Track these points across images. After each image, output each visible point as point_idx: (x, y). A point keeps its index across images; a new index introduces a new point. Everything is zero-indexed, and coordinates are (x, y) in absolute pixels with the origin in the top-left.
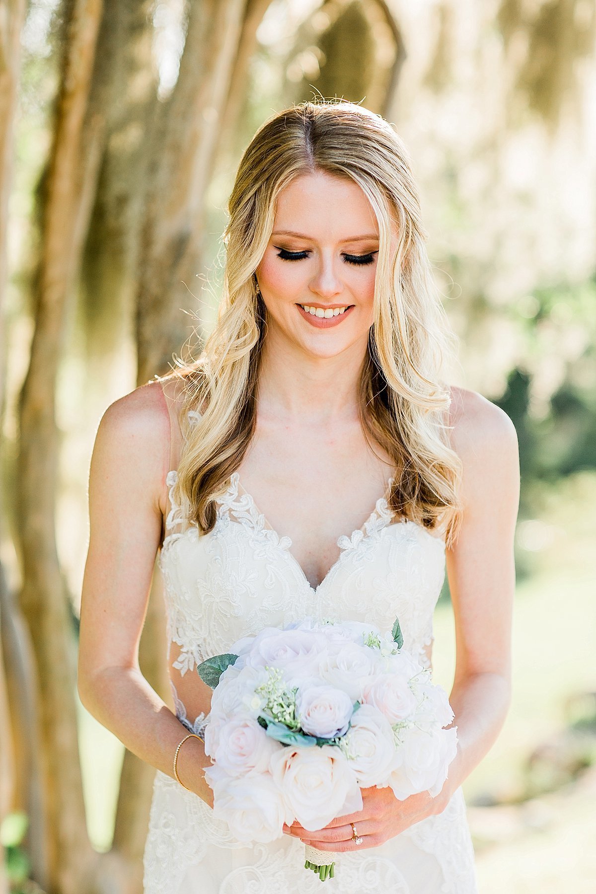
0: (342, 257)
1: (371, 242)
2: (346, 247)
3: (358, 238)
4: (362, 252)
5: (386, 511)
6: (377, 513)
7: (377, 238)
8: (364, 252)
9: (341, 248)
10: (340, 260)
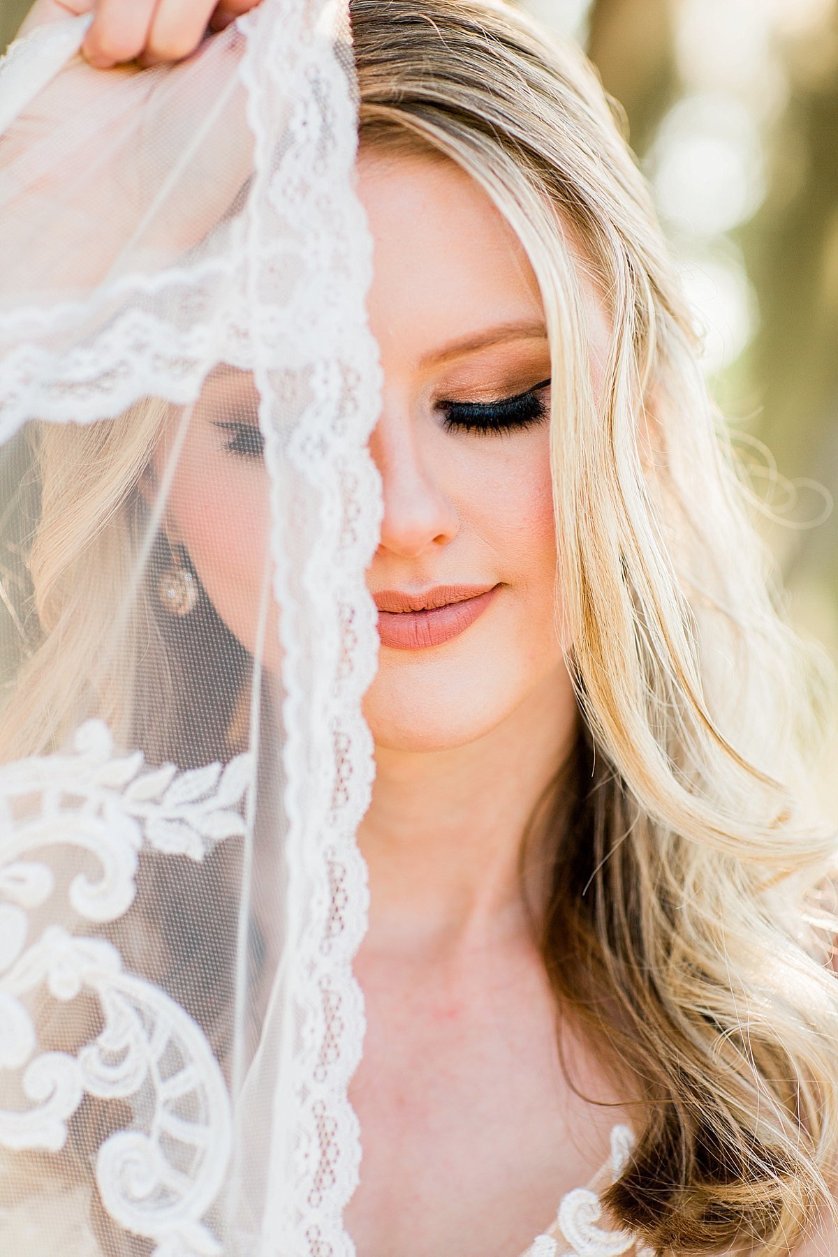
0: (441, 417)
1: (525, 348)
2: (446, 379)
3: (481, 337)
4: (501, 389)
5: (595, 1233)
6: (559, 1236)
7: (540, 331)
8: (509, 386)
9: (432, 386)
10: (433, 424)
